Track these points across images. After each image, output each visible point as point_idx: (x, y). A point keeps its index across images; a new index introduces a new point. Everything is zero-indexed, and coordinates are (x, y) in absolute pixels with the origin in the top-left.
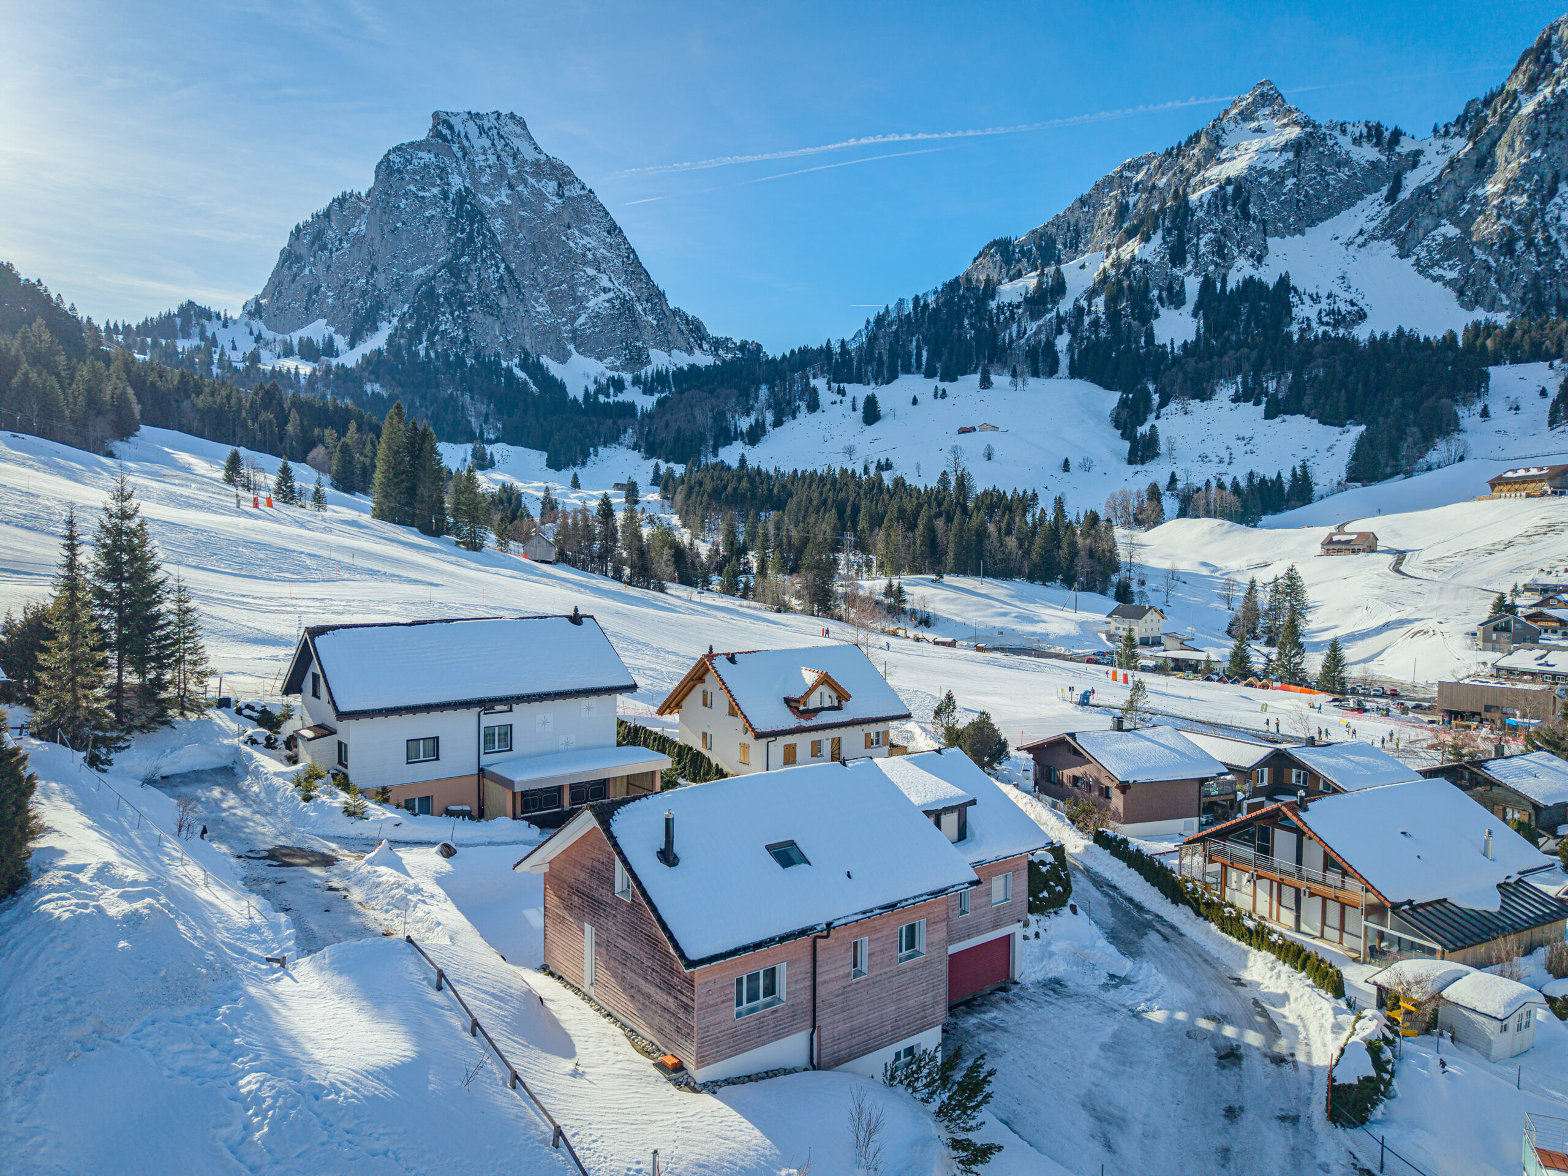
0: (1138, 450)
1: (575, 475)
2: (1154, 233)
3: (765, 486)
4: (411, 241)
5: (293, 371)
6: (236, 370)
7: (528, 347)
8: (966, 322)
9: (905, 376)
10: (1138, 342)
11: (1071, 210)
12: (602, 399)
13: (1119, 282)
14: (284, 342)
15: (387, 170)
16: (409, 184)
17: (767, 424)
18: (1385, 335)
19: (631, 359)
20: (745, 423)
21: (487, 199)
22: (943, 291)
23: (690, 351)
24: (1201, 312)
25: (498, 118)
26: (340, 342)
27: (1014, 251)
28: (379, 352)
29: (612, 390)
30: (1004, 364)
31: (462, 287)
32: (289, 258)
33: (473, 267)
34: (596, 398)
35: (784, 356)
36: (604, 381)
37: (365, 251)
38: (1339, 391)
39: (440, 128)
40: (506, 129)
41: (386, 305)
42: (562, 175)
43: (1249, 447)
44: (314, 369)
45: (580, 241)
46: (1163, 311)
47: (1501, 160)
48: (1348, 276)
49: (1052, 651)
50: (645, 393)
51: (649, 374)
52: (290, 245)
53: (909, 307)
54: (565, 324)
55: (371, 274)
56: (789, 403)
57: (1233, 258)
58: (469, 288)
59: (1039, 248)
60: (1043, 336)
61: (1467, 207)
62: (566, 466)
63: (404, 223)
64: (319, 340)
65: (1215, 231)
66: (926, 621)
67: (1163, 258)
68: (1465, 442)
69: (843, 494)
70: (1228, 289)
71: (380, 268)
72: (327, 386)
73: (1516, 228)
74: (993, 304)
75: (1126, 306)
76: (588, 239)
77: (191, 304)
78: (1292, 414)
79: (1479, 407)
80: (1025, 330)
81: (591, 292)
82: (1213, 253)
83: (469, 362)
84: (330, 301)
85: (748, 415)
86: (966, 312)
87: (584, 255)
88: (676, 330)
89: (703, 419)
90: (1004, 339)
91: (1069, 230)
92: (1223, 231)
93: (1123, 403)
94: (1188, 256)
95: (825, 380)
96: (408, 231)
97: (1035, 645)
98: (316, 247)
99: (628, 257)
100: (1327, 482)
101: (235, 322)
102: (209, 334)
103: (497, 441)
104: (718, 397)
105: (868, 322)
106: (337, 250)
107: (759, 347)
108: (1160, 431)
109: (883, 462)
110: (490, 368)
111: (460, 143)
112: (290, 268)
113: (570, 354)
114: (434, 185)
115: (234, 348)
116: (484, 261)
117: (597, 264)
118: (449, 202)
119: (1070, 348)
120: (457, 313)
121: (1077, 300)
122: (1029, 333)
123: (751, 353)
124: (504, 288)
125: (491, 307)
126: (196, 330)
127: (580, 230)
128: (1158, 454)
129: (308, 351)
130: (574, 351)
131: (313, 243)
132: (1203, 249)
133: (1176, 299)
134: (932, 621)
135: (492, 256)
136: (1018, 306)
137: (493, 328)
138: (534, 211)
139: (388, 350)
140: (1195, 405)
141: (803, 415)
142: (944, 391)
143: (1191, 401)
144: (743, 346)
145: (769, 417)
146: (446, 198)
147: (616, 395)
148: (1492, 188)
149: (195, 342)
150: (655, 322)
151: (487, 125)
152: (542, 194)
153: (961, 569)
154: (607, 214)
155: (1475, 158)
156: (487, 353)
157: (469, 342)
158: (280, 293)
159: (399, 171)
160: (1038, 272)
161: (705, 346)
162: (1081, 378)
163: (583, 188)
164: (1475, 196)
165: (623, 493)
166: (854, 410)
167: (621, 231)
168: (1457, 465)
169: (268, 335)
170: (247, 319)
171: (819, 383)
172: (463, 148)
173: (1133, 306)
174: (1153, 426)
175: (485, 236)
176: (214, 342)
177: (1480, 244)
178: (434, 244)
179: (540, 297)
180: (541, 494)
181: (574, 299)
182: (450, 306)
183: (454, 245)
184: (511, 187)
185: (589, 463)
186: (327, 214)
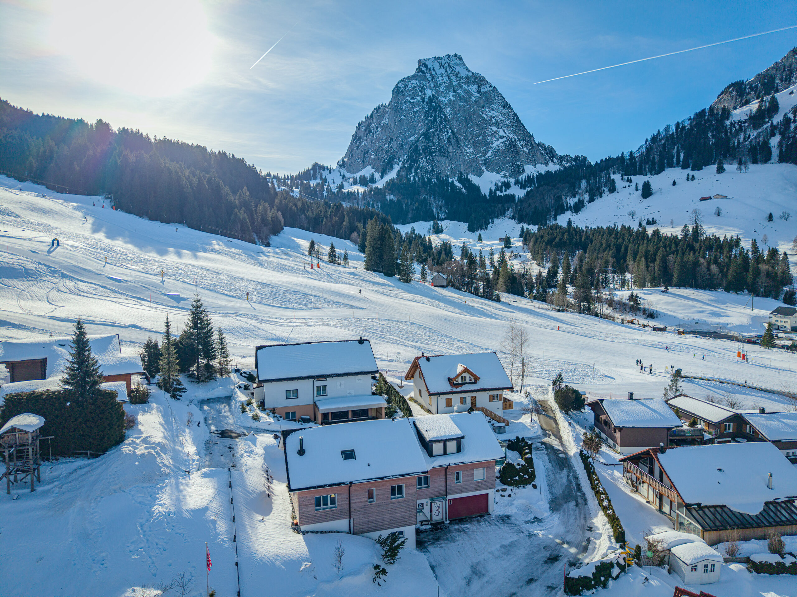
1: (480, 235)
3: (578, 237)
4: (408, 124)
5: (356, 192)
6: (333, 193)
7: (462, 171)
8: (710, 134)
9: (669, 169)
11: (787, 58)
12: (498, 193)
14: (354, 178)
15: (397, 92)
16: (407, 96)
17: (585, 201)
19: (514, 171)
20: (572, 202)
21: (443, 99)
22: (694, 118)
23: (547, 164)
25: (449, 57)
26: (377, 176)
27: (745, 88)
28: (393, 180)
29: (504, 188)
30: (734, 158)
31: (430, 144)
32: (356, 138)
33: (436, 134)
34: (495, 193)
35: (597, 163)
36: (499, 184)
37: (387, 132)
39: (421, 67)
40: (452, 62)
41: (397, 157)
42: (479, 80)
44: (365, 190)
45: (489, 113)
49: (729, 334)
50: (521, 188)
51: (524, 179)
52: (356, 133)
53: (673, 129)
54: (481, 157)
55: (390, 142)
56: (598, 189)
58: (434, 145)
59: (763, 84)
60: (761, 139)
62: (477, 229)
63: (404, 116)
64: (368, 176)
66: (651, 315)
69: (620, 240)
71: (394, 139)
72: (370, 198)
74: (728, 123)
76: (493, 112)
77: (317, 164)
80: (749, 135)
81: (494, 139)
83: (434, 181)
84: (373, 157)
85: (575, 197)
86: (710, 129)
87: (491, 121)
88: (539, 153)
89: (549, 200)
90: (734, 143)
91: (784, 70)
95: (620, 175)
96: (406, 119)
97: (718, 330)
98: (367, 132)
99: (514, 119)
101: (334, 170)
102: (324, 177)
103: (445, 219)
104: (558, 189)
105: (647, 140)
106: (376, 132)
107: (585, 158)
109: (651, 220)
110: (444, 183)
111: (431, 73)
112: (356, 143)
113: (483, 172)
114: (418, 96)
115: (334, 183)
116: (441, 130)
117: (497, 125)
118: (425, 103)
119: (780, 144)
120: (428, 157)
121: (786, 114)
122: (752, 137)
123: (581, 162)
124: (451, 142)
125: (444, 153)
126: (318, 176)
127: (489, 108)
129: (364, 182)
130: (485, 170)
131: (366, 130)
134: (655, 316)
135: (445, 127)
136: (745, 121)
137: (445, 163)
138: (466, 102)
139: (397, 178)
141: (607, 196)
142: (693, 176)
144: (577, 158)
145: (586, 197)
146: (423, 101)
147: (505, 191)
149: (318, 181)
150: (527, 151)
151: (443, 62)
152: (469, 92)
153: (680, 285)
154: (503, 98)
156: (442, 176)
157: (434, 171)
158: (352, 155)
159: (403, 92)
160: (760, 100)
161: (555, 160)
162: (787, 162)
163: (491, 86)
165: (503, 242)
166: (637, 190)
167: (510, 106)
169: (347, 175)
170: (339, 169)
171: (616, 177)
172: (432, 76)
175: (441, 117)
176: (325, 180)
178: (418, 124)
179: (468, 144)
180: (461, 245)
181: (486, 144)
182: (425, 154)
183: (427, 124)
184: (455, 91)
185: (489, 228)
186: (371, 116)
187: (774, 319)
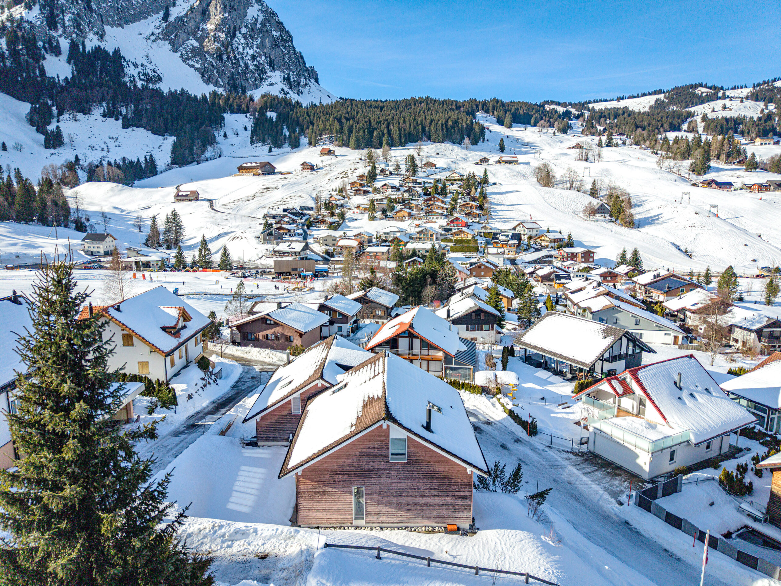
0: (50, 141)
2: (34, 5)
10: (34, 73)
13: (15, 32)
18: (176, 91)
24: (72, 61)
38: (160, 118)
43: (117, 143)
46: (47, 56)
47: (212, 14)
48: (150, 56)
57: (87, 33)
61: (200, 33)
65: (73, 14)
67: (42, 23)
68: (221, 149)
70: (87, 50)
73: (222, 49)
75: (22, 49)
78: (137, 127)
79: (222, 133)
82: (74, 27)
92: (78, 15)
93: (33, 110)
94: (58, 25)
100: (163, 165)
108: (62, 129)
128: (63, 144)
132: (67, 23)
133: (56, 51)
140: (80, 116)
143: (78, 114)
148: (210, 26)
155: (201, 9)
164: (203, 28)
168: (218, 159)
173: (27, 48)
174: (58, 127)
177: (208, 52)
187: (86, 245)
